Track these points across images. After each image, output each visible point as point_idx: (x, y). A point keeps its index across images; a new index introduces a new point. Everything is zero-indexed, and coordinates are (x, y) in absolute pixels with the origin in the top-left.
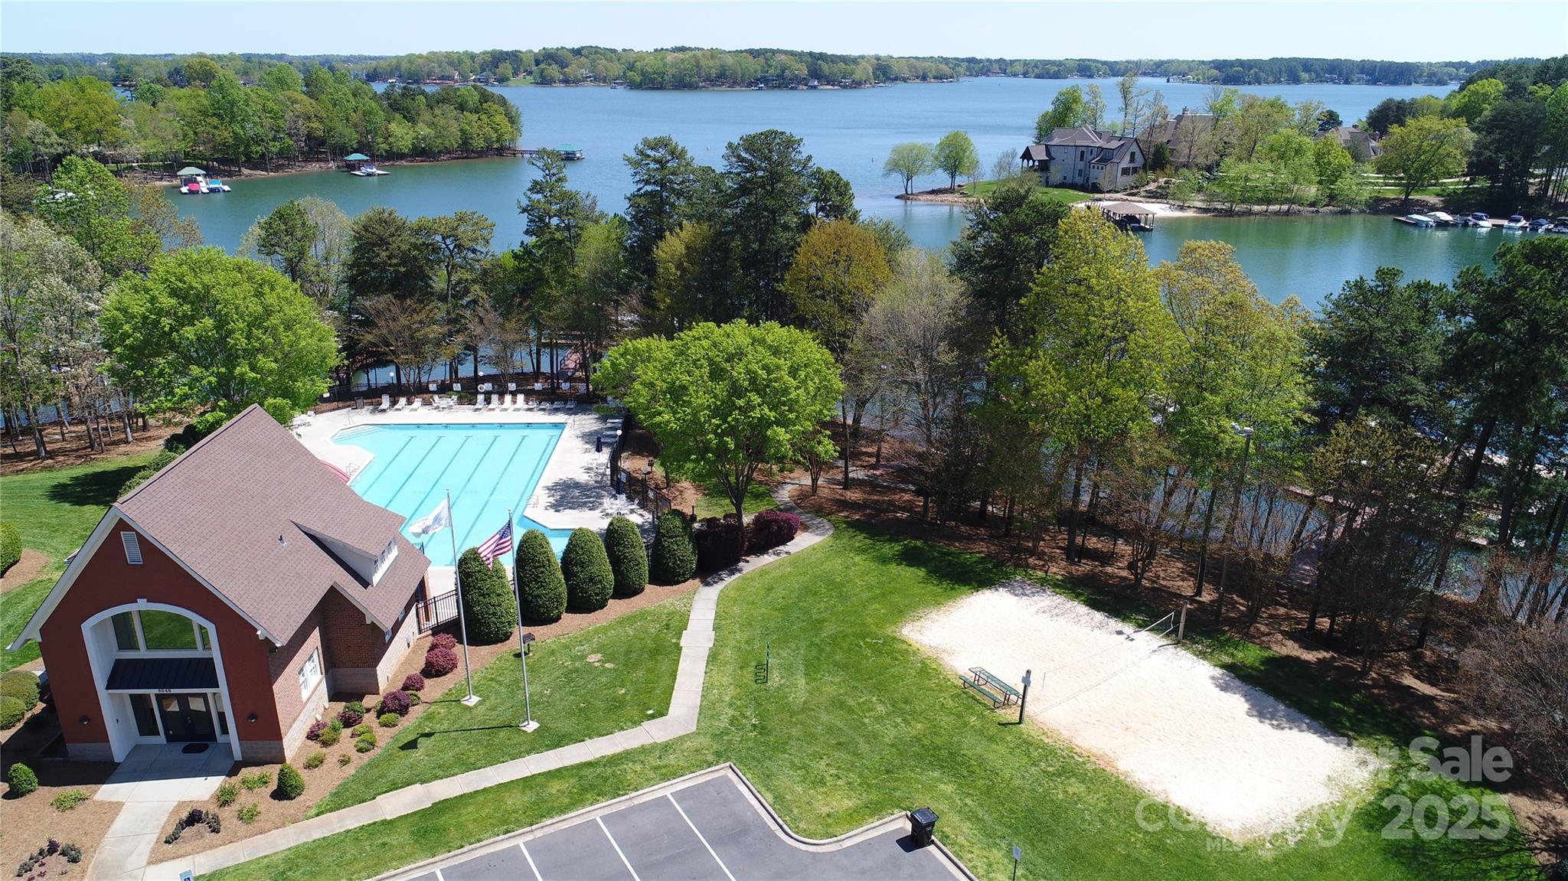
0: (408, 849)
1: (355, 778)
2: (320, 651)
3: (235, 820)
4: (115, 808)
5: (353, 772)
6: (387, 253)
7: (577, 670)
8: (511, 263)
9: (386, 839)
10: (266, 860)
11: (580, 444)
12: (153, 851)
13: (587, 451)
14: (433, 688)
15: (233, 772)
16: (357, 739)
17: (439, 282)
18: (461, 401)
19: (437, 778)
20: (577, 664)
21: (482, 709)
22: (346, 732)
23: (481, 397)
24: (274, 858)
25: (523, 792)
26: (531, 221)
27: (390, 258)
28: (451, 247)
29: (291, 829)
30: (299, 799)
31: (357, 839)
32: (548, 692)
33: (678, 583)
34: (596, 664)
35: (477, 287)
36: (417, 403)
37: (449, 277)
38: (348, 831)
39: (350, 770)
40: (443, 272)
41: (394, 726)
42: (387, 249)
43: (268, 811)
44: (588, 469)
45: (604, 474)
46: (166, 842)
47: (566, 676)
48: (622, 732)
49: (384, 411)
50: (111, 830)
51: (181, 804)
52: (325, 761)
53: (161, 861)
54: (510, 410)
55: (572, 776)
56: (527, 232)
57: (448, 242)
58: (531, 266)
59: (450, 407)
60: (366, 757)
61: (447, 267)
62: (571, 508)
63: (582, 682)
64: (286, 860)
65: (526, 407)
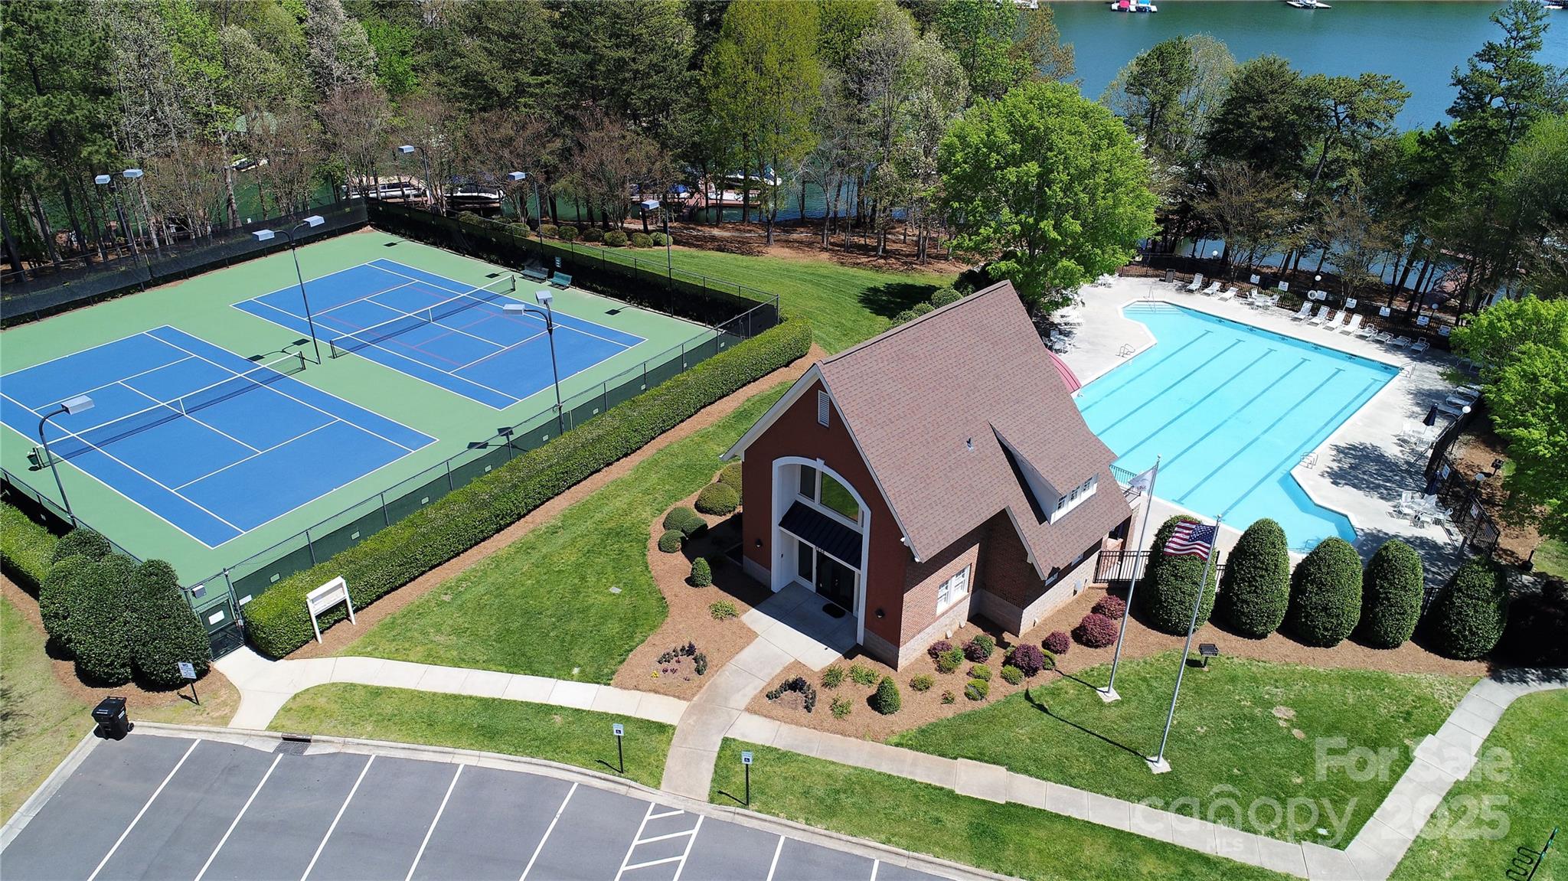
0: (957, 841)
1: (949, 724)
2: (974, 569)
3: (827, 708)
4: (751, 635)
5: (950, 715)
6: (1260, 113)
7: (1252, 719)
8: (1412, 148)
9: (943, 815)
10: (832, 767)
11: (1407, 403)
12: (754, 699)
13: (1413, 415)
14: (1076, 659)
15: (849, 655)
16: (972, 680)
17: (1312, 156)
18: (1282, 303)
19: (1027, 772)
20: (1257, 711)
21: (1114, 712)
22: (966, 665)
23: (1307, 305)
24: (840, 770)
25: (1109, 850)
26: (1462, 97)
27: (1261, 119)
28: (1342, 116)
29: (868, 745)
30: (890, 717)
31: (916, 797)
32: (1201, 730)
33: (1456, 657)
34: (1281, 723)
35: (1355, 171)
36: (1231, 293)
37: (1326, 152)
38: (913, 782)
39: (949, 712)
40: (1321, 145)
41: (1014, 684)
42: (1261, 108)
43: (858, 714)
44: (1403, 442)
45: (1421, 456)
46: (767, 696)
47: (1235, 719)
48: (1269, 839)
49: (1191, 291)
50: (737, 657)
51: (797, 663)
52: (931, 689)
53: (755, 713)
54: (1337, 331)
55: (1176, 863)
56: (1453, 112)
57: (1340, 109)
58: (1438, 157)
59: (1266, 308)
60: (971, 706)
61: (1327, 140)
62: (1354, 486)
63: (1252, 738)
64: (847, 779)
65: (1360, 332)
